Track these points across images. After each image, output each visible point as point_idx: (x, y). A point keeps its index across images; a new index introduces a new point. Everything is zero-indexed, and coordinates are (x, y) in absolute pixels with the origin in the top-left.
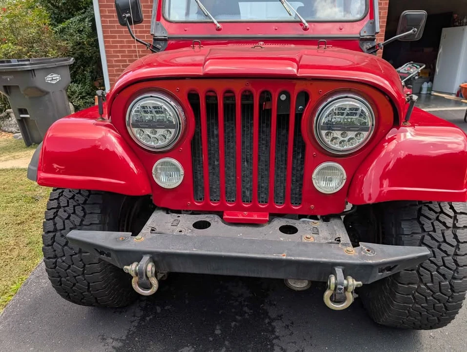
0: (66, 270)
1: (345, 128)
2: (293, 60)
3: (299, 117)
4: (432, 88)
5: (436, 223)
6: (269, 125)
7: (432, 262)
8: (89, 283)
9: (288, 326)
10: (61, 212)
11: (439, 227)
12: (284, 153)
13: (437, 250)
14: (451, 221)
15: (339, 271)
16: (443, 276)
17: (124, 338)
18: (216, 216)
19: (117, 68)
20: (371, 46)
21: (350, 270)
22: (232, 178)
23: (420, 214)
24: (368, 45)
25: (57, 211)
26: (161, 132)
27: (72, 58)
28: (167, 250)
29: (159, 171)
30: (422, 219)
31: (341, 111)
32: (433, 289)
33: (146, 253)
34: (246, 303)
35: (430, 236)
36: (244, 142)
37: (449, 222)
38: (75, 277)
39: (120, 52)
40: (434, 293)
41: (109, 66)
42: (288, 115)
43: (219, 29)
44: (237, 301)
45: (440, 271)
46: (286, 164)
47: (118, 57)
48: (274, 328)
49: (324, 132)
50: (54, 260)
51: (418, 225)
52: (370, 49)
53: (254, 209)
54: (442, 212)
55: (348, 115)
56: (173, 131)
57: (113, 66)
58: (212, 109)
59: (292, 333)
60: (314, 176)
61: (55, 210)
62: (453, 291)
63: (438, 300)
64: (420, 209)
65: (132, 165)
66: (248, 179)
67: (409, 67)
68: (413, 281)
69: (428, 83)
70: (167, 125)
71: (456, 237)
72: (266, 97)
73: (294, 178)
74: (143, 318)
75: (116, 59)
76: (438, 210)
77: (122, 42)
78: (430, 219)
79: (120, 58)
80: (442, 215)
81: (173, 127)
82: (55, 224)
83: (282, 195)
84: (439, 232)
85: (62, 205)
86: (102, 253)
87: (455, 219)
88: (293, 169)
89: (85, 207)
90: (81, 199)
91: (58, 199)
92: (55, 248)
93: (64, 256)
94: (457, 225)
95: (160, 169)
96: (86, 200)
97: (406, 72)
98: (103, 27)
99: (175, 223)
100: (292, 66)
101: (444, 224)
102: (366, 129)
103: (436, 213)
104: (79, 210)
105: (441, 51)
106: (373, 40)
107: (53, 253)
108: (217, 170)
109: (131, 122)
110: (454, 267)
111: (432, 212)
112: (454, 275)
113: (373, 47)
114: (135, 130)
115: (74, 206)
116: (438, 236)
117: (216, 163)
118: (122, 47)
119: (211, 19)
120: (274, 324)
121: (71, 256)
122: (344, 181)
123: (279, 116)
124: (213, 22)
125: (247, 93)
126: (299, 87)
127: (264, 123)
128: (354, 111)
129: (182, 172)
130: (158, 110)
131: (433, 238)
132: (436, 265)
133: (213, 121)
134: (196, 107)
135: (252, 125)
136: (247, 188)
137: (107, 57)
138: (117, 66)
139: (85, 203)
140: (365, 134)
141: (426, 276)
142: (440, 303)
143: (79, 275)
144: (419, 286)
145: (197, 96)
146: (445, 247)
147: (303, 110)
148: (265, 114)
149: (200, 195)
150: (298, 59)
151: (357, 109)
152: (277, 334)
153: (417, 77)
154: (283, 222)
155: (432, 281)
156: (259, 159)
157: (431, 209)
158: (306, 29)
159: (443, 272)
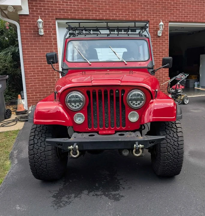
0: (38, 159)
1: (136, 100)
2: (119, 80)
3: (122, 97)
4: (199, 85)
5: (171, 131)
6: (113, 101)
7: (170, 144)
8: (47, 164)
9: (125, 181)
10: (36, 137)
11: (172, 132)
12: (119, 110)
13: (171, 140)
14: (176, 130)
15: (137, 143)
16: (174, 148)
17: (58, 190)
18: (96, 133)
19: (31, 80)
20: (152, 71)
21: (140, 142)
22: (101, 120)
23: (166, 128)
24: (151, 70)
25: (35, 137)
26: (77, 104)
27: (8, 76)
28: (82, 141)
29: (76, 118)
30: (166, 130)
31: (135, 95)
32: (172, 154)
33: (75, 142)
34: (108, 176)
35: (169, 135)
36: (105, 107)
37: (175, 130)
38: (41, 162)
39: (32, 71)
40: (173, 155)
41: (26, 79)
42: (119, 97)
43: (90, 65)
44: (104, 175)
45: (173, 147)
46: (119, 113)
47: (31, 74)
48: (119, 182)
49: (130, 102)
50: (33, 156)
51: (165, 132)
52: (152, 72)
53: (110, 129)
54: (172, 127)
55: (137, 96)
56: (82, 103)
57: (28, 79)
58: (94, 96)
59: (127, 183)
60: (129, 116)
61: (34, 136)
62: (179, 154)
63: (174, 158)
64: (166, 127)
65: (66, 116)
66: (107, 120)
67: (182, 75)
68: (165, 152)
69: (197, 82)
70: (80, 101)
71: (177, 135)
72: (112, 91)
73: (123, 119)
74: (65, 184)
75: (30, 75)
76: (171, 127)
77: (34, 66)
78: (169, 130)
79: (32, 75)
80: (173, 128)
81: (82, 102)
82: (34, 141)
83: (119, 125)
84: (172, 133)
85: (36, 134)
86: (59, 145)
87: (177, 129)
88: (122, 115)
89: (46, 134)
90: (44, 132)
91: (34, 132)
92: (34, 151)
93: (38, 153)
94: (177, 131)
95: (77, 117)
96: (46, 132)
97: (180, 78)
98: (24, 59)
99: (82, 135)
100: (119, 82)
101: (173, 131)
102: (143, 100)
103: (171, 128)
104: (43, 135)
105: (201, 66)
106: (153, 68)
107: (33, 153)
108: (96, 117)
109: (67, 101)
110: (177, 145)
111: (169, 128)
112: (178, 148)
113: (153, 71)
114: (69, 104)
115: (41, 134)
116: (172, 135)
117: (95, 115)
118: (34, 69)
119: (87, 61)
120: (119, 181)
121: (41, 153)
122: (138, 117)
123: (116, 97)
124: (88, 62)
125: (106, 91)
126: (122, 88)
127: (111, 100)
128: (139, 95)
129: (84, 118)
130: (77, 97)
131: (170, 136)
132: (172, 145)
133: (94, 100)
134: (89, 95)
135: (107, 101)
136: (107, 123)
137: (25, 74)
138: (30, 79)
139: (45, 133)
140: (143, 102)
141: (169, 149)
142: (175, 159)
143: (43, 161)
144: (167, 153)
145: (89, 92)
146: (174, 138)
147: (123, 95)
148: (112, 97)
149: (90, 126)
150: (121, 80)
151: (139, 94)
152: (121, 184)
153: (185, 80)
154: (120, 133)
155: (171, 151)
156: (110, 112)
157: (169, 127)
158: (126, 65)
159: (174, 147)
